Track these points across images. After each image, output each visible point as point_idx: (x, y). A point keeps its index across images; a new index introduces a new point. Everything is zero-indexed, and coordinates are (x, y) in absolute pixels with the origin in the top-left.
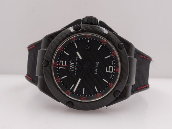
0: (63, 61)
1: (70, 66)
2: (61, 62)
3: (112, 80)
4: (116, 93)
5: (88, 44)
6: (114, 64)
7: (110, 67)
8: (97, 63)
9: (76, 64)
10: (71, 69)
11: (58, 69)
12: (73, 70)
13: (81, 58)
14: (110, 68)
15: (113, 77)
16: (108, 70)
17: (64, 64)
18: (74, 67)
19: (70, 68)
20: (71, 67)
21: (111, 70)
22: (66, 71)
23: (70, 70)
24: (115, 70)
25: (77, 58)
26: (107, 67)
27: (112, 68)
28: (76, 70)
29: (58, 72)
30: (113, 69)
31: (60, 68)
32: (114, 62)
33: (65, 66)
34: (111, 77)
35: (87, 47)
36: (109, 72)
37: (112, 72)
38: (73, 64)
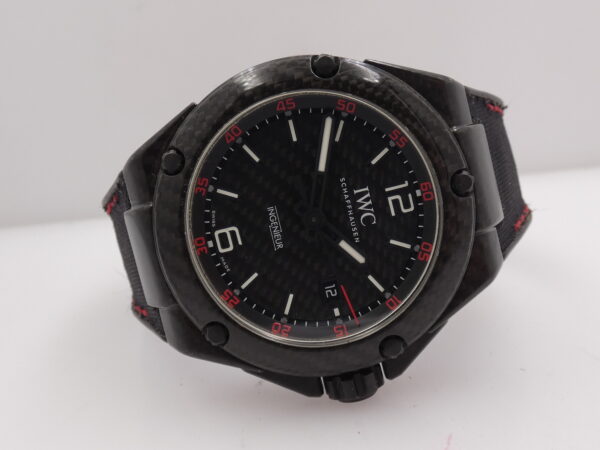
0: (404, 211)
1: (370, 202)
2: (407, 205)
3: (208, 206)
4: (179, 165)
5: (333, 303)
6: (220, 261)
7: (231, 248)
8: (280, 246)
9: (352, 219)
10: (366, 193)
11: (411, 179)
12: (356, 192)
13: (344, 245)
14: (228, 246)
15: (208, 217)
16: (233, 233)
17: (396, 202)
18: (356, 205)
19: (368, 195)
20: (367, 200)
21: (223, 237)
22: (378, 181)
23: (367, 189)
24: (210, 244)
25: (357, 240)
26: (240, 243)
27: (223, 247)
28: (346, 196)
29: (408, 167)
30: (215, 243)
31: (406, 184)
32: (222, 270)
33: (390, 199)
34: (214, 212)
35: (332, 289)
36: (227, 231)
37: (217, 233)
38: (363, 212)
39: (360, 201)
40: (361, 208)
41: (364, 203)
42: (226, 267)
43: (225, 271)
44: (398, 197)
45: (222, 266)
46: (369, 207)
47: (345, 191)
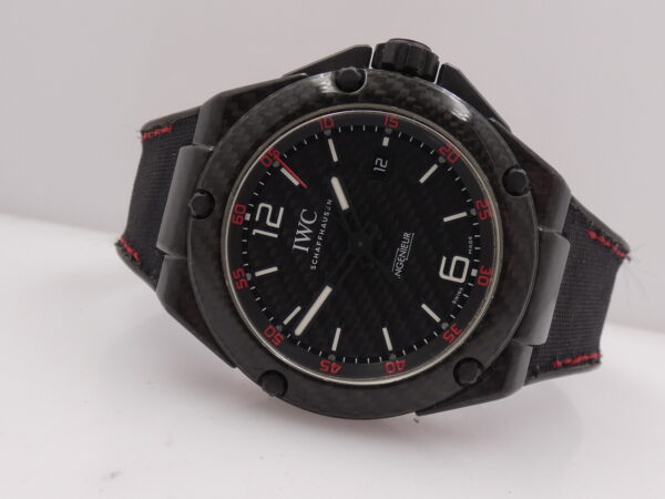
0: (270, 207)
1: (298, 232)
2: (265, 211)
3: (456, 311)
4: (463, 366)
5: (384, 153)
6: (474, 251)
7: (456, 258)
8: (406, 235)
9: (324, 226)
10: (298, 244)
11: (248, 234)
12: (307, 249)
13: (344, 205)
14: (458, 262)
15: (461, 301)
16: (446, 272)
17: (274, 220)
19: (296, 240)
20: (300, 236)
21: (458, 274)
22: (279, 249)
23: (295, 246)
24: (474, 273)
25: (330, 202)
26: (444, 259)
27: (463, 264)
28: (318, 250)
29: (245, 247)
30: (469, 271)
31: (255, 231)
32: (477, 242)
33: (277, 225)
34: (454, 302)
35: (378, 166)
36: (451, 278)
37: (462, 280)
38: (309, 226)
39: (307, 239)
40: (309, 231)
41: (304, 234)
42: (471, 242)
43: (474, 239)
44: (269, 223)
45: (475, 245)
46: (302, 228)
47: (316, 255)
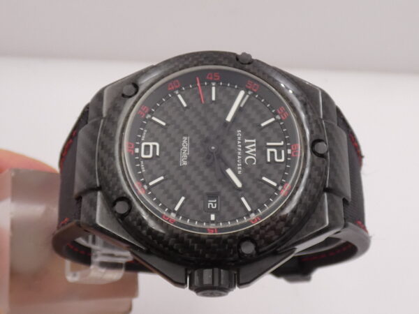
0: (277, 160)
1: (255, 150)
2: (279, 157)
3: (144, 126)
5: (212, 211)
6: (140, 163)
7: (150, 156)
11: (286, 141)
12: (246, 141)
13: (229, 172)
14: (149, 154)
15: (141, 133)
16: (155, 146)
17: (272, 153)
18: (244, 149)
20: (253, 148)
21: (147, 147)
22: (263, 136)
23: (254, 141)
24: (137, 150)
26: (158, 154)
27: (145, 154)
29: (286, 133)
30: (140, 150)
31: (282, 143)
32: (139, 169)
33: (269, 150)
34: (145, 131)
35: (214, 203)
36: (151, 144)
37: (143, 144)
38: (248, 155)
39: (247, 147)
40: (247, 152)
42: (143, 168)
43: (141, 170)
44: (275, 150)
45: (140, 167)
46: (253, 152)
47: (239, 138)
